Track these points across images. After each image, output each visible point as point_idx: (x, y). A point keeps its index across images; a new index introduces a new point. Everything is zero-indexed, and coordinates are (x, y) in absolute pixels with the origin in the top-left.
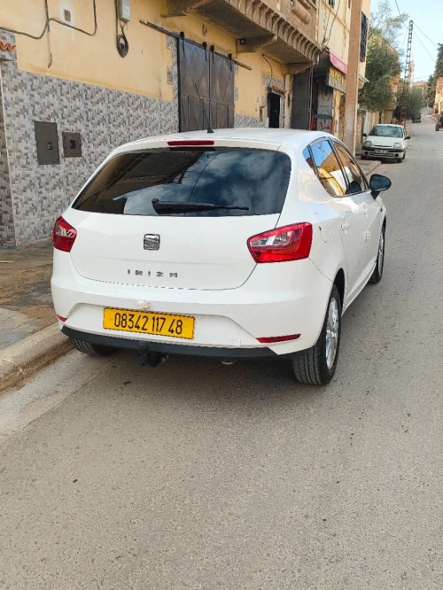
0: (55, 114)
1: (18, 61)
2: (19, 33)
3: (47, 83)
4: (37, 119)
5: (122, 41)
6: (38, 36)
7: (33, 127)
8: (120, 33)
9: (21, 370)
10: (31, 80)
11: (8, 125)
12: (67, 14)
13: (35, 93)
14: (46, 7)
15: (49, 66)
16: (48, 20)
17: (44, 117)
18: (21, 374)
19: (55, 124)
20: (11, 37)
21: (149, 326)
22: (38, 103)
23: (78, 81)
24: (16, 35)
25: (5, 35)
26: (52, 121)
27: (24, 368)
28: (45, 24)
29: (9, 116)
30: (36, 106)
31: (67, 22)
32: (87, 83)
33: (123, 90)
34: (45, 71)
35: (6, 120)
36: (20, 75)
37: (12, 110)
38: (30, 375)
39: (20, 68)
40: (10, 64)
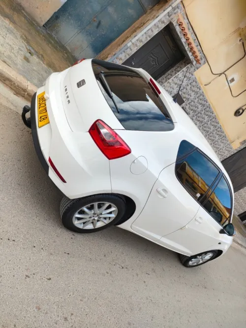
0: (188, 99)
1: (197, 71)
2: (209, 64)
3: (198, 88)
4: (180, 93)
5: (241, 111)
6: (214, 73)
7: (176, 93)
8: (244, 108)
9: (26, 94)
10: (194, 81)
11: (169, 82)
12: (233, 80)
13: (190, 86)
14: (228, 69)
15: (205, 85)
16: (223, 73)
17: (183, 95)
18: (24, 94)
19: (184, 102)
20: (204, 62)
21: (41, 109)
22: (187, 89)
23: (208, 101)
24: (207, 63)
25: (203, 59)
26: (184, 100)
27: (28, 94)
28: (221, 72)
29: (173, 80)
30: (185, 89)
31: (229, 82)
32: (211, 105)
33: (221, 123)
34: (202, 85)
35: (170, 81)
36: (192, 75)
37: (176, 80)
38: (23, 96)
39: (195, 73)
40: (193, 68)
